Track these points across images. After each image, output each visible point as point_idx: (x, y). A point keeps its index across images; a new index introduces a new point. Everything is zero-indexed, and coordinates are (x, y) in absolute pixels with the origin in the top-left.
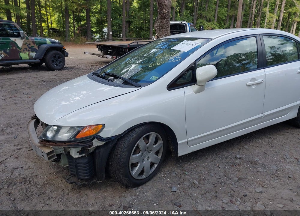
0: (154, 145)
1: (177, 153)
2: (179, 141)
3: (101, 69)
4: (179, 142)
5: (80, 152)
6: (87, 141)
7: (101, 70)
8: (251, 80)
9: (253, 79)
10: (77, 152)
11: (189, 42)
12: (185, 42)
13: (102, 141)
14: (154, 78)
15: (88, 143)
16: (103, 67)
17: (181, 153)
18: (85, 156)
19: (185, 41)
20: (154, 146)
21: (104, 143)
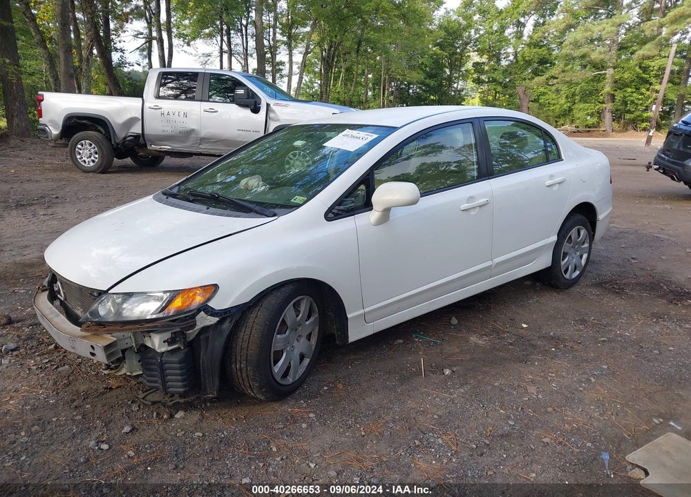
0: (306, 321)
1: (347, 337)
2: (350, 313)
3: (178, 185)
4: (349, 316)
5: (170, 342)
6: (186, 317)
7: (177, 187)
8: (468, 200)
9: (471, 199)
10: (164, 342)
11: (355, 133)
12: (347, 133)
13: (214, 316)
14: (298, 199)
15: (187, 320)
16: (182, 180)
17: (353, 336)
18: (179, 349)
19: (347, 131)
20: (307, 323)
21: (217, 319)
